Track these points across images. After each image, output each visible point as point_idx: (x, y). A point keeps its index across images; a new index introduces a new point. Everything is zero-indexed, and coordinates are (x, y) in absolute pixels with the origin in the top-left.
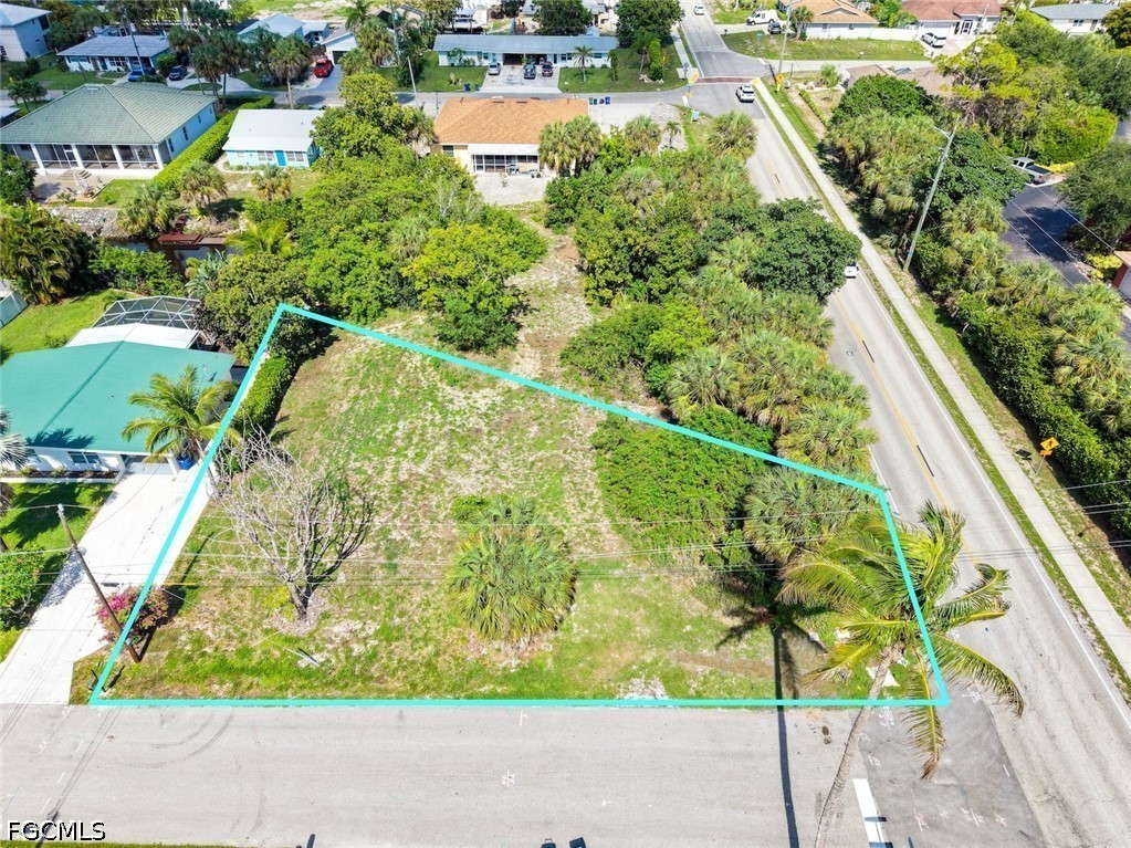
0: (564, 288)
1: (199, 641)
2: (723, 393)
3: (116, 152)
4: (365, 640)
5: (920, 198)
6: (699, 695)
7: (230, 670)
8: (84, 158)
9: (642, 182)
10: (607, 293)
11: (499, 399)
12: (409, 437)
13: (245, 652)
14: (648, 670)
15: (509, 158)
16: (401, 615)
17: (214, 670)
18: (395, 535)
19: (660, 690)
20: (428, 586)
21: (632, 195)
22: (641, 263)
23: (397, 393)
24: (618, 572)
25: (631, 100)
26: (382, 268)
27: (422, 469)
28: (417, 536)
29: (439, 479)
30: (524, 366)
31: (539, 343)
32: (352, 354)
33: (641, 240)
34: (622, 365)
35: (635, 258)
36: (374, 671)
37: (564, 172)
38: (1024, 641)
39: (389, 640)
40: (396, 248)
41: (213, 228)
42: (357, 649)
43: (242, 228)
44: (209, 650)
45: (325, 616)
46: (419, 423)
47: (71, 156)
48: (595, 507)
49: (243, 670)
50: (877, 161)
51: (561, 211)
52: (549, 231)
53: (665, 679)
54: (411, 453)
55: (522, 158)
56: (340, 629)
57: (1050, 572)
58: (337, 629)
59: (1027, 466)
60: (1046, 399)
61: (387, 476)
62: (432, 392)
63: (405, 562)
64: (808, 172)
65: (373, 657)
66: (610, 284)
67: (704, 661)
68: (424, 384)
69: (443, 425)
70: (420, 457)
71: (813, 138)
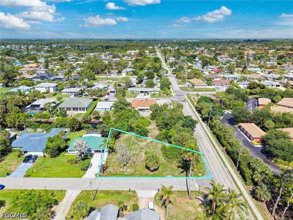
0: (154, 129)
1: (110, 172)
2: (178, 140)
3: (79, 109)
4: (132, 171)
5: (209, 115)
6: (176, 176)
7: (115, 175)
8: (73, 110)
9: (166, 113)
10: (161, 129)
11: (146, 144)
12: (134, 148)
13: (117, 173)
14: (170, 174)
15: (144, 109)
16: (137, 169)
17: (113, 175)
18: (134, 160)
19: (171, 176)
20: (140, 166)
21: (165, 115)
22: (166, 125)
23: (131, 143)
24: (165, 164)
25: (163, 99)
26: (128, 126)
27: (137, 152)
28: (137, 160)
29: (139, 154)
30: (149, 139)
31: (151, 136)
32: (124, 138)
33: (166, 121)
34: (164, 139)
35: (165, 124)
36: (134, 174)
37: (153, 111)
38: (219, 171)
39: (135, 172)
40: (130, 123)
41: (96, 121)
42: (131, 172)
43: (100, 121)
44: (112, 173)
45: (127, 169)
46: (135, 147)
47: (71, 109)
48: (162, 157)
49: (117, 175)
50: (203, 110)
51: (153, 117)
52: (151, 120)
53: (172, 175)
54: (135, 150)
55: (146, 109)
56: (129, 170)
57: (224, 164)
58: (128, 170)
59: (223, 152)
60: (225, 143)
61: (132, 153)
62: (136, 143)
63: (136, 163)
64: (194, 111)
65: (134, 173)
66: (162, 128)
67: (177, 173)
68: (135, 142)
69: (139, 147)
70: (136, 151)
71: (195, 106)
